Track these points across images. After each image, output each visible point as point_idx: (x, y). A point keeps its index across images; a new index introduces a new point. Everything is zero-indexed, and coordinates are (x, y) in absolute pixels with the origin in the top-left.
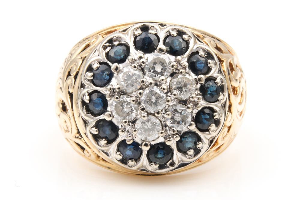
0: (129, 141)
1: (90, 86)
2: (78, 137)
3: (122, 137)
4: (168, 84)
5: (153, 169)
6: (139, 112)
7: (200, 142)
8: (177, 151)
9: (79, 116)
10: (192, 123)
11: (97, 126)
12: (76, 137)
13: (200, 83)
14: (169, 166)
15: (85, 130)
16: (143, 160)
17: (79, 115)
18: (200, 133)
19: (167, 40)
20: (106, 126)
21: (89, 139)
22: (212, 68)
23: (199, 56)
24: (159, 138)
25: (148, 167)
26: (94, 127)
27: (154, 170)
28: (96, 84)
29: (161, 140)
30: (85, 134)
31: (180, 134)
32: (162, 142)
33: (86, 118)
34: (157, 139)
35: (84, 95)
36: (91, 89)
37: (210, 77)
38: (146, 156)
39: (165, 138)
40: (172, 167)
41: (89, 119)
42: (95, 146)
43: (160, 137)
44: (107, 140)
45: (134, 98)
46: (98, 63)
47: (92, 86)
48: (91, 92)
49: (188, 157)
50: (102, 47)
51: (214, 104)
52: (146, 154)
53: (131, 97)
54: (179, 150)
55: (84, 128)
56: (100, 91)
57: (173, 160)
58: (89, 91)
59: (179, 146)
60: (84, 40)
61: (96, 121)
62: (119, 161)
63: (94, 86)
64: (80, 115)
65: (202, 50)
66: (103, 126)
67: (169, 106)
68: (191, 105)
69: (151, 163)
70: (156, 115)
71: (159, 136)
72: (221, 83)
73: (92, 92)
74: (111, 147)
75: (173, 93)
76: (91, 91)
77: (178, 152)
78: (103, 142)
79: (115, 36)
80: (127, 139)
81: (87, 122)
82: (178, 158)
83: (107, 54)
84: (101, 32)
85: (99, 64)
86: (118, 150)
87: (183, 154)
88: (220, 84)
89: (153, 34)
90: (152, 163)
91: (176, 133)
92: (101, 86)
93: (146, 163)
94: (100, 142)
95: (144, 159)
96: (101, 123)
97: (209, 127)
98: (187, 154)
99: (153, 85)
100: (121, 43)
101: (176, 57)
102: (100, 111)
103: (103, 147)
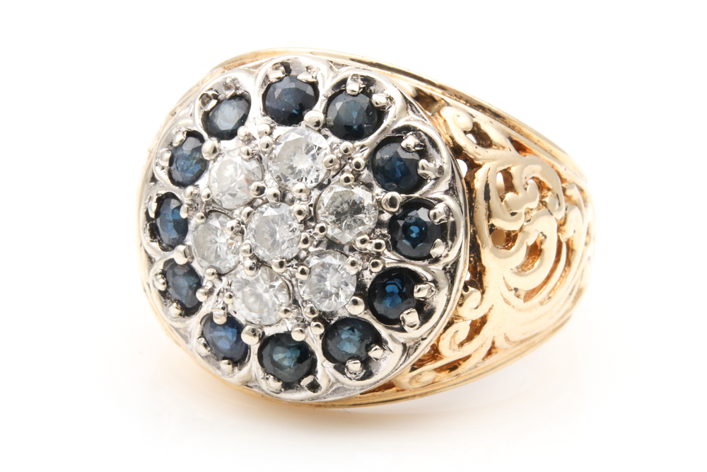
0: (219, 319)
7: (378, 346)
8: (324, 358)
10: (358, 299)
11: (165, 272)
13: (389, 212)
14: (306, 389)
16: (252, 367)
20: (181, 276)
22: (426, 180)
23: (400, 148)
25: (262, 382)
26: (160, 273)
27: (273, 392)
28: (174, 178)
31: (330, 320)
33: (151, 251)
34: (276, 323)
35: (151, 198)
36: (165, 188)
37: (418, 198)
38: (257, 358)
39: (293, 323)
40: (314, 392)
41: (153, 255)
43: (284, 319)
44: (181, 309)
46: (184, 132)
47: (166, 183)
48: (163, 195)
49: (349, 375)
50: (200, 98)
51: (420, 263)
52: (256, 352)
54: (328, 356)
56: (177, 196)
57: (315, 376)
58: (159, 193)
59: (329, 347)
61: (164, 261)
62: (202, 357)
63: (170, 183)
67: (308, 253)
68: (358, 259)
69: (267, 374)
71: (281, 318)
72: (443, 216)
73: (165, 194)
74: (189, 325)
75: (318, 225)
77: (327, 361)
78: (174, 310)
79: (230, 78)
80: (215, 313)
81: (153, 260)
82: (328, 376)
83: (206, 116)
85: (185, 134)
86: (202, 334)
87: (339, 368)
88: (441, 220)
89: (307, 83)
90: (269, 376)
91: (316, 315)
93: (258, 372)
94: (170, 308)
95: (251, 363)
97: (402, 315)
98: (347, 368)
100: (238, 92)
102: (172, 242)
103: (175, 321)
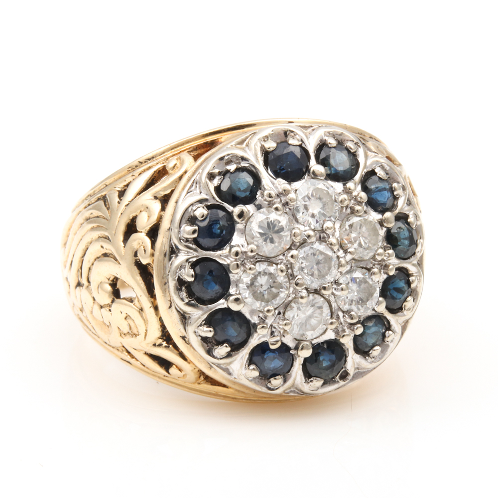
0: (275, 344)
1: (191, 251)
2: (160, 345)
3: (260, 338)
4: (337, 234)
5: (313, 389)
6: (291, 289)
7: (390, 332)
8: (354, 352)
9: (170, 307)
10: (381, 299)
11: (210, 321)
12: (157, 344)
13: (386, 227)
14: (339, 380)
15: (183, 330)
16: (296, 376)
17: (169, 305)
18: (389, 316)
19: (321, 155)
20: (229, 320)
21: (191, 346)
22: (399, 198)
23: (378, 178)
24: (327, 333)
25: (304, 386)
26: (205, 324)
27: (313, 391)
28: (203, 245)
29: (330, 335)
30: (184, 338)
32: (331, 339)
33: (188, 309)
34: (321, 335)
35: (181, 267)
36: (195, 255)
37: (399, 213)
38: (301, 366)
39: (336, 332)
40: (344, 381)
41: (193, 311)
42: (204, 359)
43: (329, 330)
44: (231, 346)
45: (283, 267)
46: (203, 208)
47: (195, 250)
48: (194, 262)
49: (370, 360)
50: (206, 177)
51: (408, 261)
52: (302, 363)
53: (277, 264)
54: (357, 350)
55: (181, 327)
56: (214, 258)
57: (346, 368)
58: (191, 260)
59: (358, 343)
60: (141, 163)
61: (208, 313)
62: (251, 381)
63: (199, 250)
64: (173, 304)
65: (379, 166)
66: (223, 321)
68: (377, 268)
69: (309, 378)
70: (323, 292)
71: (327, 329)
73: (196, 260)
74: (236, 358)
75: (349, 251)
76: (194, 259)
77: (355, 354)
78: (223, 350)
79: (228, 155)
80: (272, 341)
81: (187, 316)
82: (355, 365)
83: (218, 189)
84: (178, 146)
85: (206, 209)
86: (251, 361)
87: (362, 357)
88: (416, 225)
89: (297, 146)
90: (312, 379)
91: (357, 320)
92: (214, 249)
93: (301, 379)
94: (216, 350)
95: (297, 373)
96: (219, 316)
97: (404, 304)
98: (369, 356)
99: (313, 239)
100: (240, 166)
101: (344, 185)
102: (215, 295)
103: (221, 359)
